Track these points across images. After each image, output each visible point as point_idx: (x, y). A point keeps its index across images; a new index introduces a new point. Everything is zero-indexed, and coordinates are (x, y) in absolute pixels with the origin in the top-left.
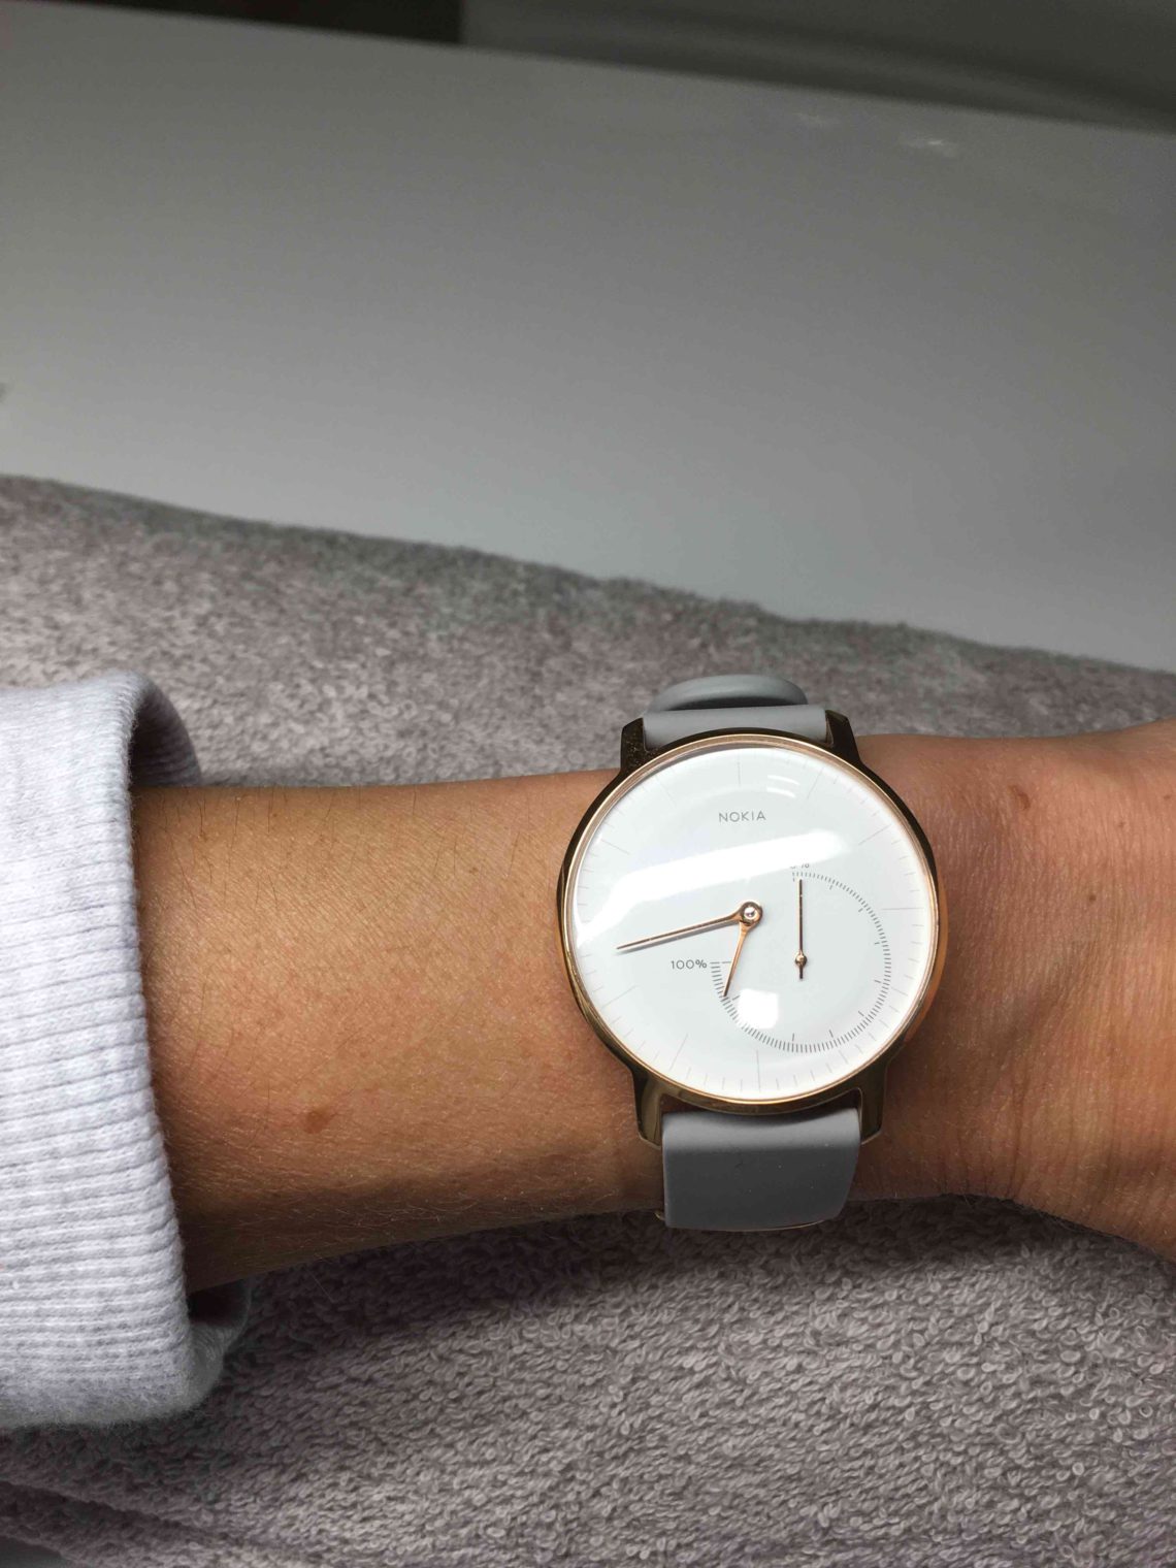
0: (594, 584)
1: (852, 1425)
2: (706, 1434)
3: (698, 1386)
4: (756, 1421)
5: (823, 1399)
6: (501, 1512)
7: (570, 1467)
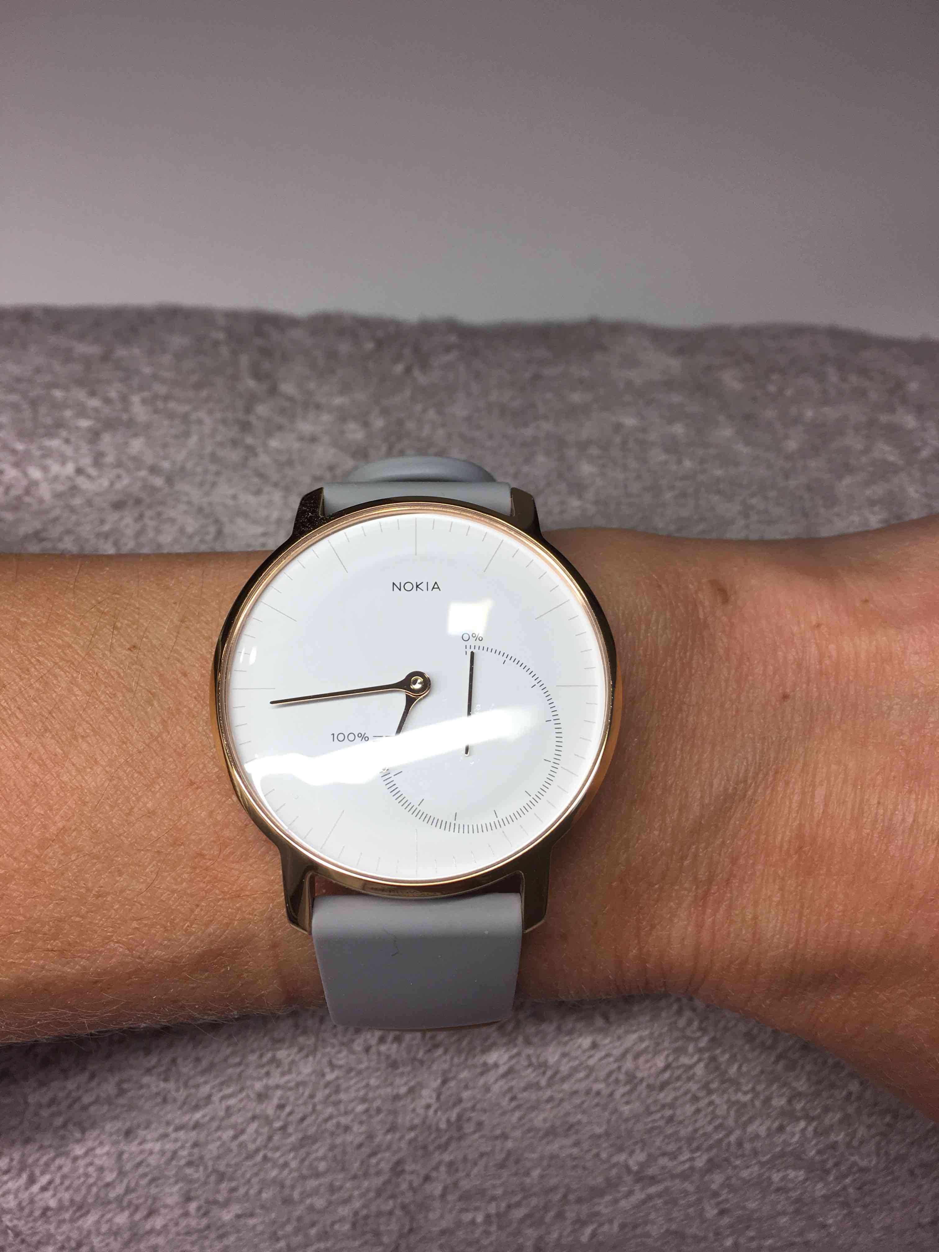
0: (293, 322)
1: (648, 1086)
2: (517, 1114)
3: (504, 1075)
4: (561, 1095)
5: (619, 1068)
6: (344, 1211)
7: (399, 1163)
